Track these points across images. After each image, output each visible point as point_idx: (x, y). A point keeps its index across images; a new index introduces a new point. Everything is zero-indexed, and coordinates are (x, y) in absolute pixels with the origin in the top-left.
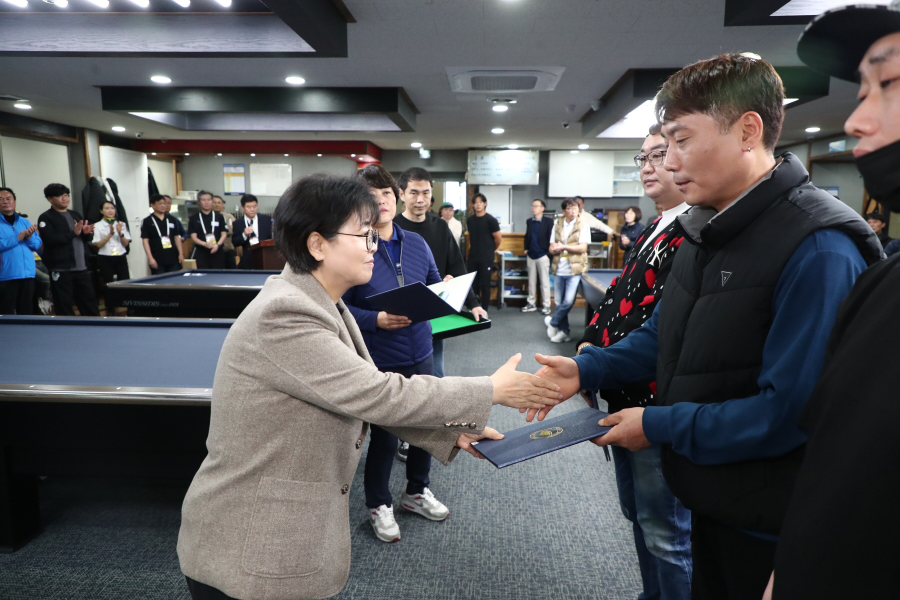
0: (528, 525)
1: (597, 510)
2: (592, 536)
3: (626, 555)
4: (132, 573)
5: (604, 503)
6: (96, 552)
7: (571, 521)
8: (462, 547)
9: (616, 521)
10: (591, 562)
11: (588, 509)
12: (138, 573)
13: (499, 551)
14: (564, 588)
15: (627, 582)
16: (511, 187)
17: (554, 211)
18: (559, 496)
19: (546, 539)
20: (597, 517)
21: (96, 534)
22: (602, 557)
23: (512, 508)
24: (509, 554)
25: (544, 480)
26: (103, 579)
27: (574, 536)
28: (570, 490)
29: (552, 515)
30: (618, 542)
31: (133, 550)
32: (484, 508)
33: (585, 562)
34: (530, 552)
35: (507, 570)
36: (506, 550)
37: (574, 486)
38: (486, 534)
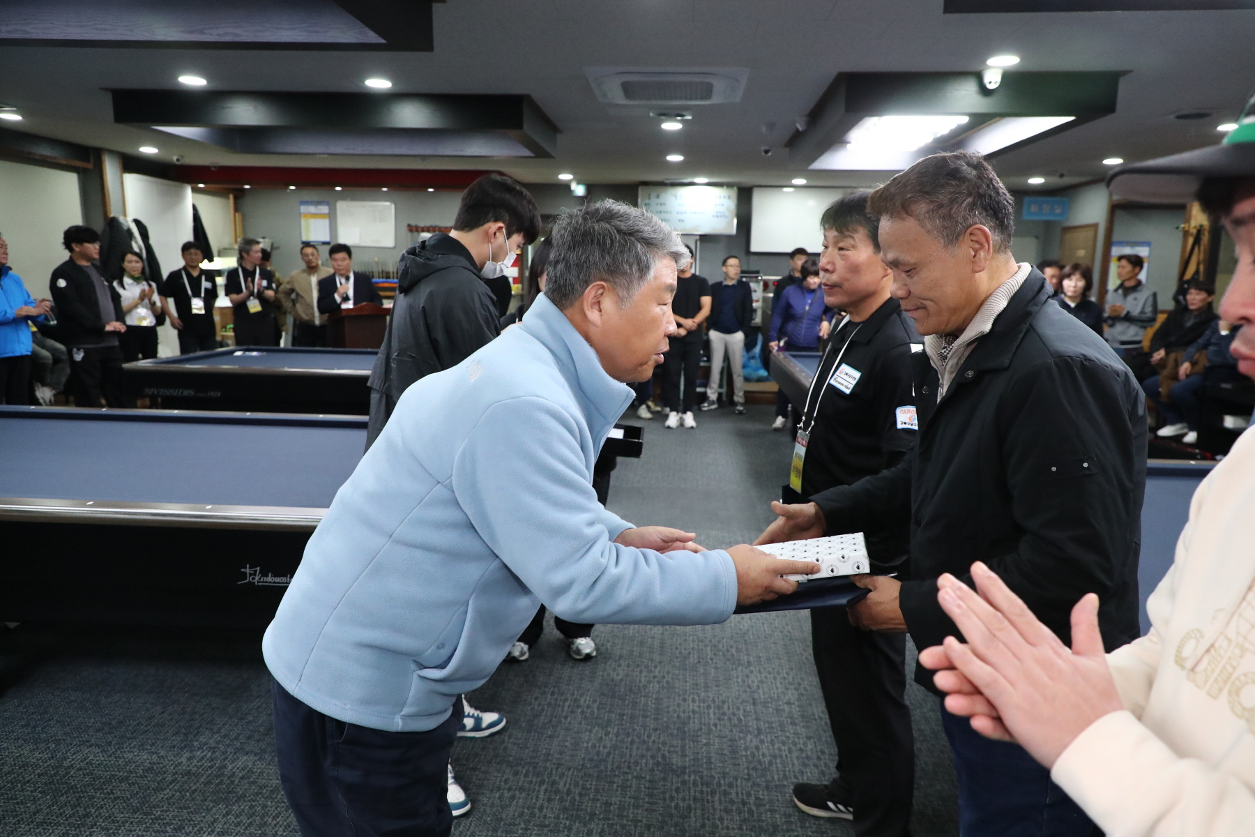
0: (661, 697)
1: (759, 678)
2: (746, 714)
3: (788, 737)
4: (113, 753)
5: (770, 670)
6: (68, 725)
7: (721, 692)
8: (567, 725)
9: (783, 693)
10: (737, 747)
11: (748, 676)
12: (121, 752)
13: (616, 730)
14: (695, 780)
15: (781, 773)
16: (698, 238)
17: (758, 272)
18: (712, 659)
19: (682, 715)
20: (758, 687)
21: (73, 701)
22: (754, 740)
23: (644, 674)
24: (628, 735)
25: (695, 638)
26: (73, 760)
27: (721, 711)
28: (728, 651)
29: (697, 685)
30: (779, 721)
31: (120, 723)
32: (605, 674)
33: (730, 746)
34: (658, 732)
35: (622, 755)
36: (625, 729)
37: (734, 646)
38: (603, 708)
